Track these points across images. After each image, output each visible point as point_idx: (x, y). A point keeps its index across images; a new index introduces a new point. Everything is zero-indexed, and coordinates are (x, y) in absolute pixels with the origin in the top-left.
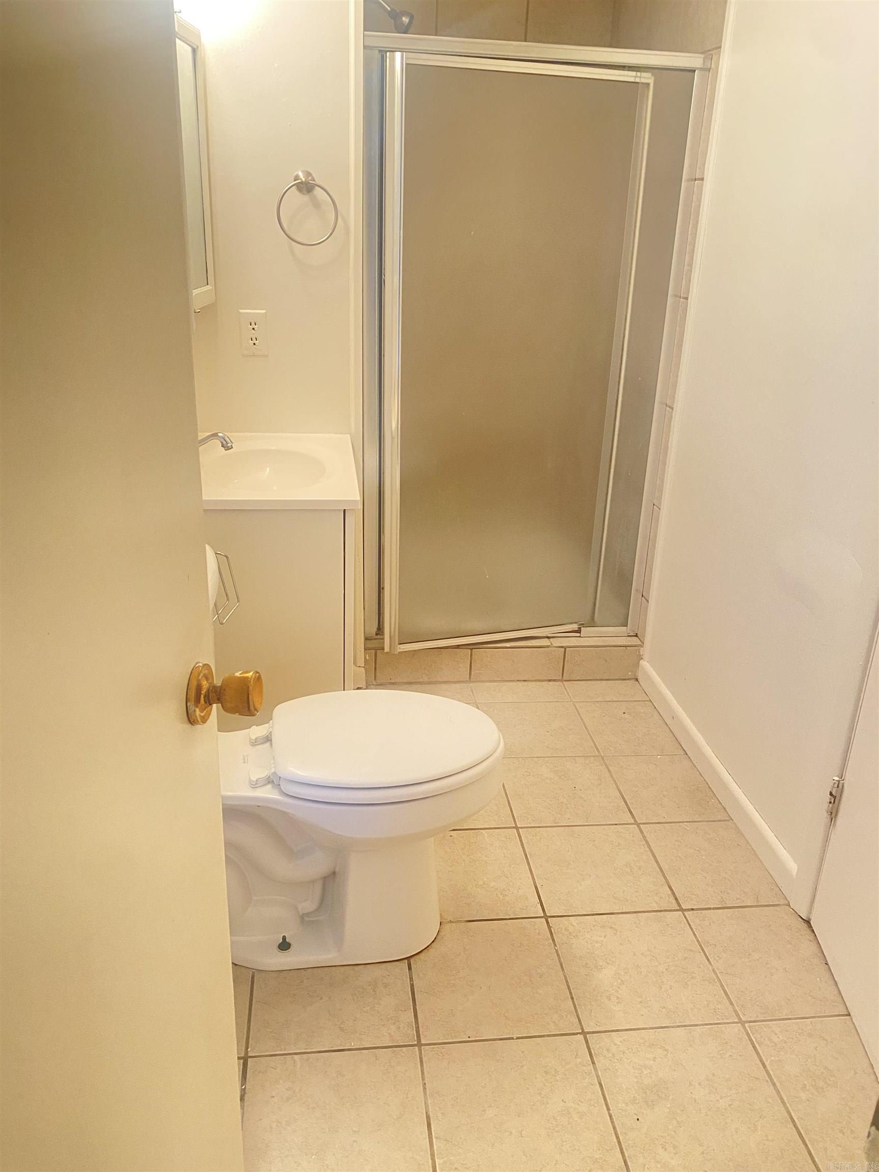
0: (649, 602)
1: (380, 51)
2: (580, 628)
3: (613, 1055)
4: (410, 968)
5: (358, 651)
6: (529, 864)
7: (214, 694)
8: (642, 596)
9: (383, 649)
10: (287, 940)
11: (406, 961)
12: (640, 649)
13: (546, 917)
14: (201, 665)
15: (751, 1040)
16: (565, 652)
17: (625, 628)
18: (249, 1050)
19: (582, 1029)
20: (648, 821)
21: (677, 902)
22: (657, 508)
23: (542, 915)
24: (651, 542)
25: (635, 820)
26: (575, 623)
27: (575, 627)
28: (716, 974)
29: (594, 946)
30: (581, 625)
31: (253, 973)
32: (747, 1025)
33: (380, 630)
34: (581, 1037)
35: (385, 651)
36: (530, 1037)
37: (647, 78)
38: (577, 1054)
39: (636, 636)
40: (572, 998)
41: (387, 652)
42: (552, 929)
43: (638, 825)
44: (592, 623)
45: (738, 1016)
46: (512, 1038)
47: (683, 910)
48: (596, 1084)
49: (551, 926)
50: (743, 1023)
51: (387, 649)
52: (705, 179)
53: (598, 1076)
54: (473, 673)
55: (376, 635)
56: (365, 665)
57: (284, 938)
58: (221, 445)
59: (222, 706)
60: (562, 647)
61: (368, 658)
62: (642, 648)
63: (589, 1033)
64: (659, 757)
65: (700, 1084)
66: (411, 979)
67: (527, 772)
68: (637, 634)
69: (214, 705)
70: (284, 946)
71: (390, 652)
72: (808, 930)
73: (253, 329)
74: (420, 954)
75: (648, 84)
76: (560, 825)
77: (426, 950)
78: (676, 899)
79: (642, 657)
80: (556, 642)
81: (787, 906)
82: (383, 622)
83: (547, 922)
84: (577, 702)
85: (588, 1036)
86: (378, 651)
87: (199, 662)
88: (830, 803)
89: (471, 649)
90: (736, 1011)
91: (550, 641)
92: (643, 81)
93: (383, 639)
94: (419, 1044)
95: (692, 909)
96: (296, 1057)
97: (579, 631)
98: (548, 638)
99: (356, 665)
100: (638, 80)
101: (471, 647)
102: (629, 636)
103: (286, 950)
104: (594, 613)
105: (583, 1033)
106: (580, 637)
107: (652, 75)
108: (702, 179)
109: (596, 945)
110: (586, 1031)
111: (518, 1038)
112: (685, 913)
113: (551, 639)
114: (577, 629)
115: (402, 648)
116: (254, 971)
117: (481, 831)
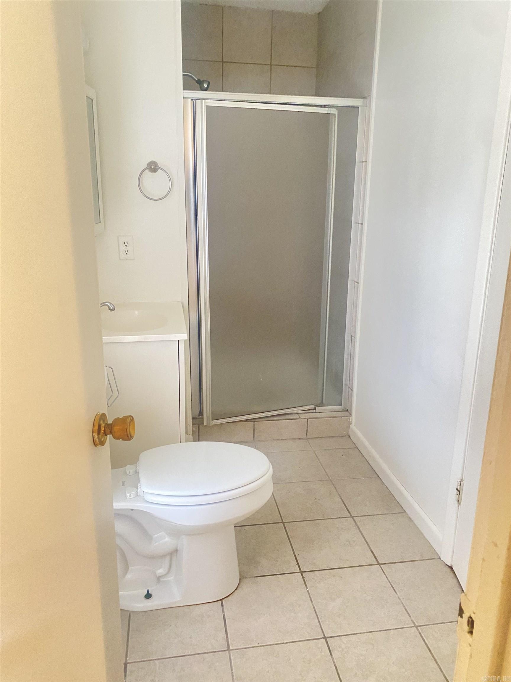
0: (353, 390)
1: (192, 100)
2: (315, 407)
3: (343, 650)
4: (222, 606)
5: (188, 426)
6: (290, 542)
7: (108, 429)
8: (349, 387)
9: (203, 424)
10: (150, 592)
11: (220, 602)
12: (349, 418)
13: (301, 573)
14: (101, 413)
15: (421, 636)
16: (307, 422)
17: (341, 406)
18: (128, 659)
19: (324, 635)
20: (358, 515)
21: (376, 560)
22: (353, 338)
23: (299, 571)
24: (352, 356)
25: (351, 515)
26: (312, 405)
27: (312, 407)
28: (400, 599)
29: (330, 587)
30: (316, 405)
31: (130, 613)
32: (419, 628)
33: (201, 413)
34: (324, 640)
35: (204, 425)
36: (295, 642)
37: (334, 111)
38: (322, 650)
39: (347, 411)
40: (318, 618)
41: (205, 425)
42: (305, 579)
43: (353, 517)
44: (322, 404)
45: (414, 623)
46: (284, 643)
47: (379, 564)
48: (333, 667)
49: (304, 577)
50: (417, 627)
51: (205, 424)
52: (368, 161)
53: (334, 662)
54: (255, 436)
55: (199, 415)
56: (193, 434)
57: (148, 591)
58: (108, 309)
59: (113, 436)
60: (305, 419)
61: (194, 430)
62: (351, 418)
63: (328, 637)
64: (363, 479)
65: (393, 663)
66: (223, 612)
67: (288, 491)
68: (347, 410)
69: (108, 436)
70: (148, 596)
71: (207, 425)
72: (451, 572)
73: (126, 246)
74: (229, 597)
75: (335, 114)
76: (308, 520)
77: (232, 595)
78: (376, 558)
79: (351, 423)
80: (303, 416)
81: (439, 559)
82: (203, 408)
83: (302, 575)
84: (315, 450)
85: (328, 639)
86: (200, 425)
87: (99, 412)
88: (457, 494)
89: (254, 422)
90: (412, 621)
91: (299, 415)
92: (332, 112)
93: (203, 418)
94: (229, 649)
95: (385, 564)
96: (156, 661)
97: (315, 409)
98: (297, 413)
99: (187, 434)
100: (329, 112)
101: (254, 420)
102: (343, 411)
103: (149, 598)
104: (322, 399)
105: (325, 638)
106: (316, 412)
107: (337, 110)
108: (366, 162)
109: (331, 586)
110: (326, 636)
111: (287, 643)
112: (381, 565)
113: (299, 414)
114: (313, 408)
115: (214, 422)
116: (130, 612)
117: (263, 525)
